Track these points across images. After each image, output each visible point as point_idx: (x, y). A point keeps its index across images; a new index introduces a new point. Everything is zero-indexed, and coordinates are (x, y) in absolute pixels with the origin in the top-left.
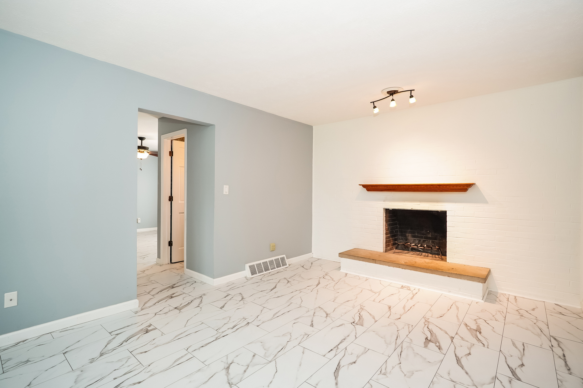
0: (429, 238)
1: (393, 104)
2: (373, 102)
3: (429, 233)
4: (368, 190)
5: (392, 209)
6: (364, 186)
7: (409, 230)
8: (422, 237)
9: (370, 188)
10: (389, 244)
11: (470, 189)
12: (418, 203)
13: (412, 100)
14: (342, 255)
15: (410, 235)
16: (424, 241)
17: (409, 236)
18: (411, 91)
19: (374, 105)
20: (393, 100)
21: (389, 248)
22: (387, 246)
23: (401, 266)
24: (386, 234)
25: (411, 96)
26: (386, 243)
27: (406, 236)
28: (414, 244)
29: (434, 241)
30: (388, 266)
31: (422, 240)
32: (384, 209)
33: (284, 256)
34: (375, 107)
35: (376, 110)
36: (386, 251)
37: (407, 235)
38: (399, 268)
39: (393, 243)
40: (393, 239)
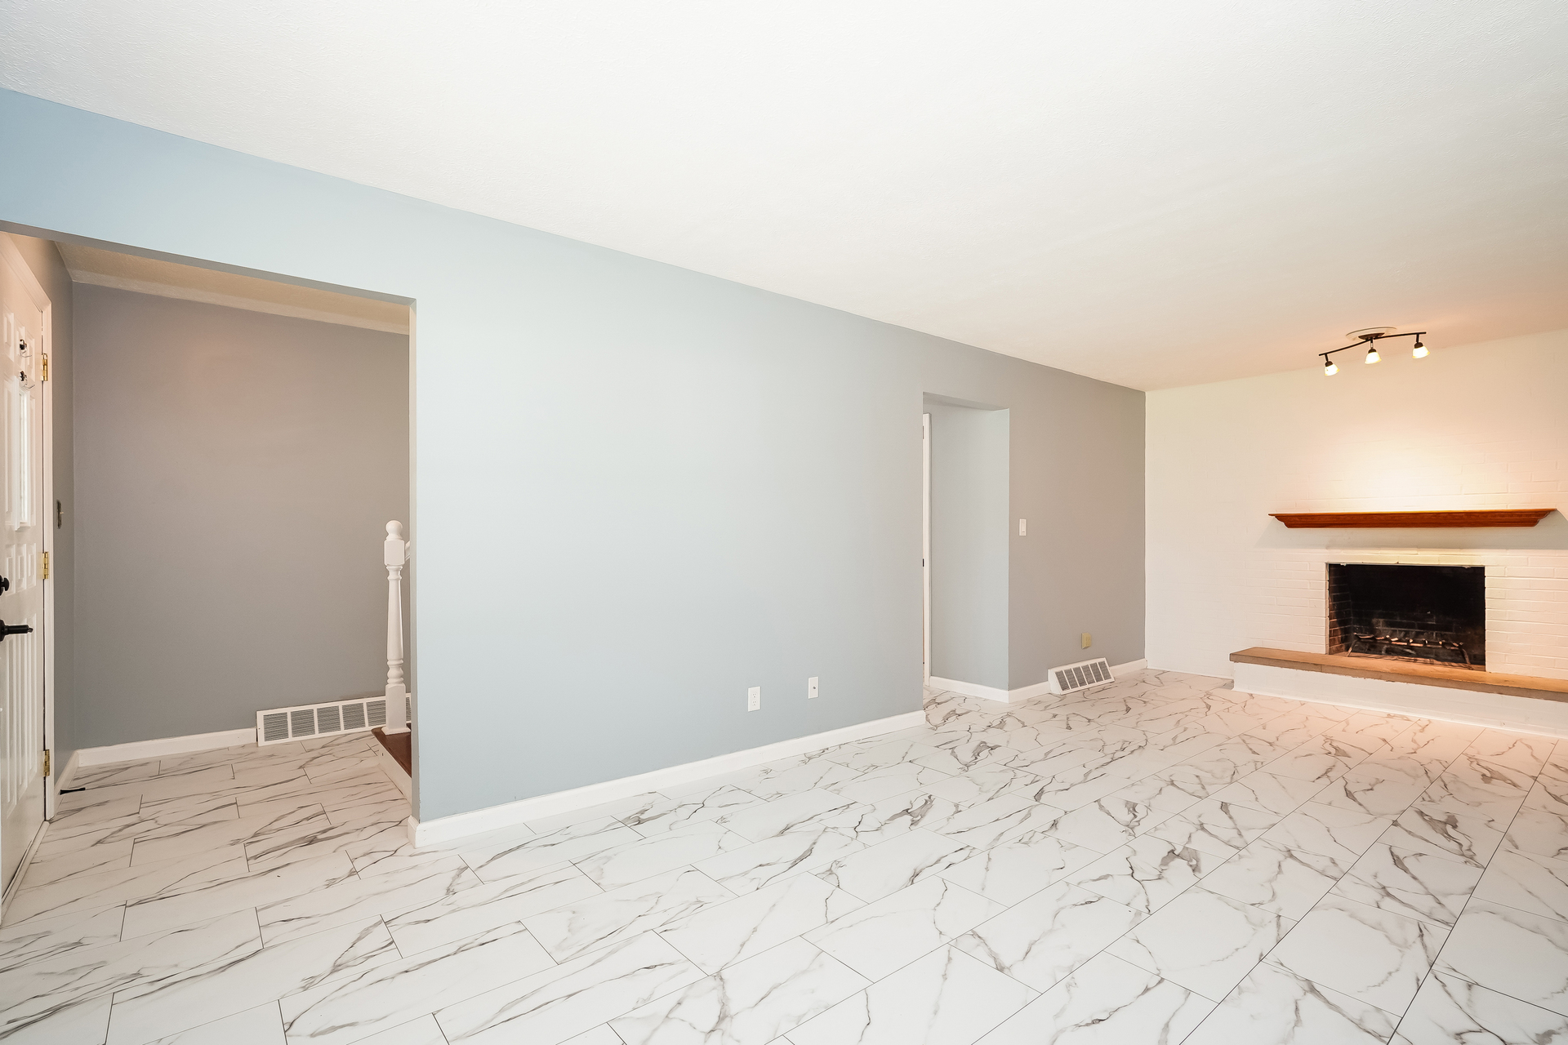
0: (1432, 628)
1: (1373, 358)
2: (1326, 354)
3: (1430, 616)
4: (1289, 525)
5: (1348, 565)
6: (1280, 517)
7: (1380, 611)
8: (1412, 626)
9: (1293, 521)
10: (1334, 639)
11: (1542, 522)
12: (1414, 552)
13: (1421, 353)
14: (1236, 657)
15: (1381, 620)
16: (1418, 634)
17: (1378, 622)
18: (1418, 334)
19: (1327, 360)
20: (1372, 350)
21: (1334, 647)
22: (1331, 642)
23: (1383, 675)
24: (1330, 617)
25: (1418, 345)
26: (1330, 636)
27: (1370, 624)
28: (1396, 639)
29: (1443, 633)
30: (1350, 677)
31: (1413, 632)
32: (1327, 564)
33: (1104, 659)
34: (1328, 364)
35: (1332, 370)
36: (1331, 652)
37: (1374, 620)
38: (1380, 679)
39: (1342, 638)
40: (1341, 629)
